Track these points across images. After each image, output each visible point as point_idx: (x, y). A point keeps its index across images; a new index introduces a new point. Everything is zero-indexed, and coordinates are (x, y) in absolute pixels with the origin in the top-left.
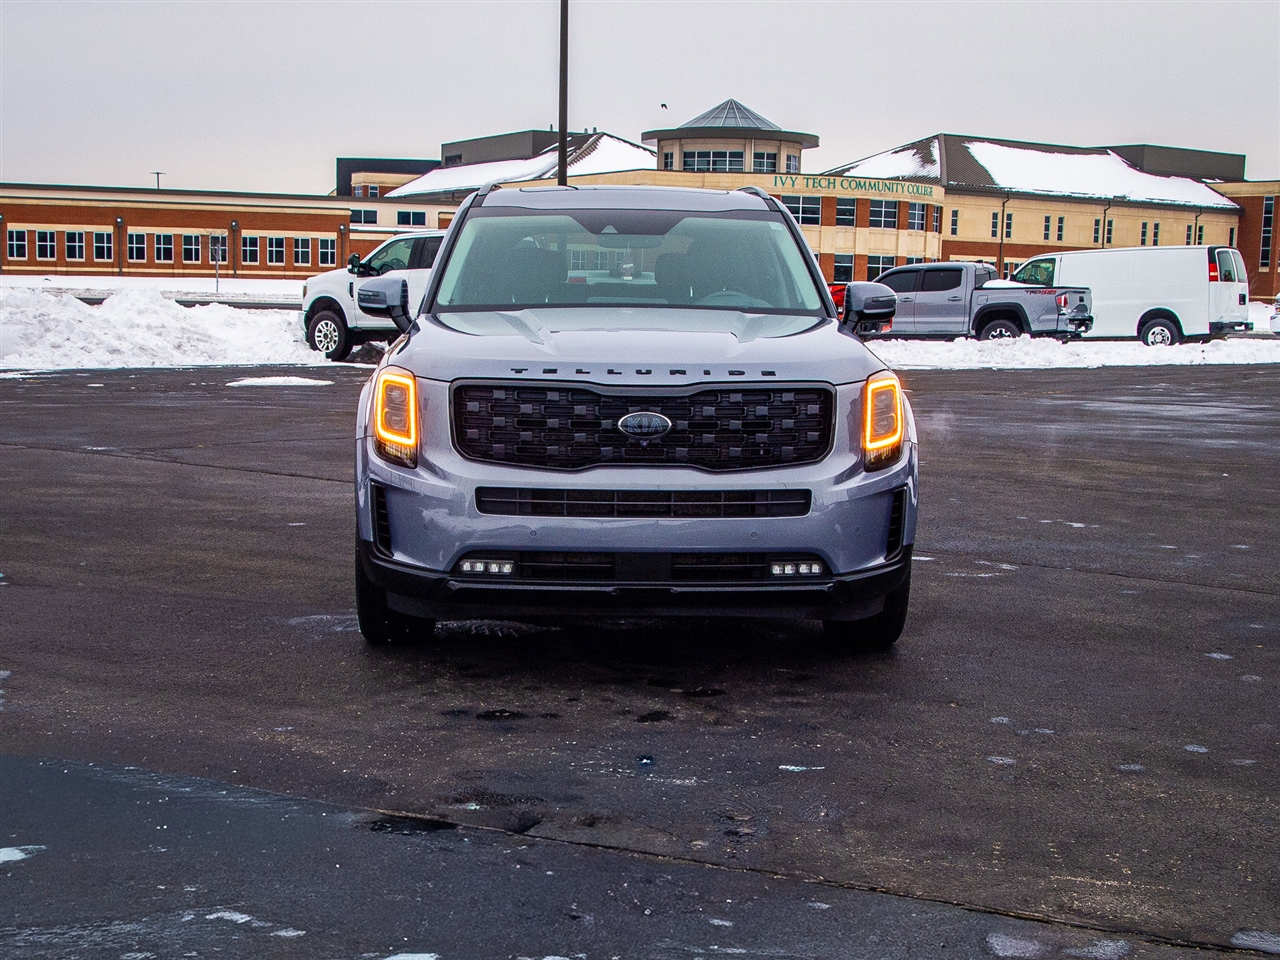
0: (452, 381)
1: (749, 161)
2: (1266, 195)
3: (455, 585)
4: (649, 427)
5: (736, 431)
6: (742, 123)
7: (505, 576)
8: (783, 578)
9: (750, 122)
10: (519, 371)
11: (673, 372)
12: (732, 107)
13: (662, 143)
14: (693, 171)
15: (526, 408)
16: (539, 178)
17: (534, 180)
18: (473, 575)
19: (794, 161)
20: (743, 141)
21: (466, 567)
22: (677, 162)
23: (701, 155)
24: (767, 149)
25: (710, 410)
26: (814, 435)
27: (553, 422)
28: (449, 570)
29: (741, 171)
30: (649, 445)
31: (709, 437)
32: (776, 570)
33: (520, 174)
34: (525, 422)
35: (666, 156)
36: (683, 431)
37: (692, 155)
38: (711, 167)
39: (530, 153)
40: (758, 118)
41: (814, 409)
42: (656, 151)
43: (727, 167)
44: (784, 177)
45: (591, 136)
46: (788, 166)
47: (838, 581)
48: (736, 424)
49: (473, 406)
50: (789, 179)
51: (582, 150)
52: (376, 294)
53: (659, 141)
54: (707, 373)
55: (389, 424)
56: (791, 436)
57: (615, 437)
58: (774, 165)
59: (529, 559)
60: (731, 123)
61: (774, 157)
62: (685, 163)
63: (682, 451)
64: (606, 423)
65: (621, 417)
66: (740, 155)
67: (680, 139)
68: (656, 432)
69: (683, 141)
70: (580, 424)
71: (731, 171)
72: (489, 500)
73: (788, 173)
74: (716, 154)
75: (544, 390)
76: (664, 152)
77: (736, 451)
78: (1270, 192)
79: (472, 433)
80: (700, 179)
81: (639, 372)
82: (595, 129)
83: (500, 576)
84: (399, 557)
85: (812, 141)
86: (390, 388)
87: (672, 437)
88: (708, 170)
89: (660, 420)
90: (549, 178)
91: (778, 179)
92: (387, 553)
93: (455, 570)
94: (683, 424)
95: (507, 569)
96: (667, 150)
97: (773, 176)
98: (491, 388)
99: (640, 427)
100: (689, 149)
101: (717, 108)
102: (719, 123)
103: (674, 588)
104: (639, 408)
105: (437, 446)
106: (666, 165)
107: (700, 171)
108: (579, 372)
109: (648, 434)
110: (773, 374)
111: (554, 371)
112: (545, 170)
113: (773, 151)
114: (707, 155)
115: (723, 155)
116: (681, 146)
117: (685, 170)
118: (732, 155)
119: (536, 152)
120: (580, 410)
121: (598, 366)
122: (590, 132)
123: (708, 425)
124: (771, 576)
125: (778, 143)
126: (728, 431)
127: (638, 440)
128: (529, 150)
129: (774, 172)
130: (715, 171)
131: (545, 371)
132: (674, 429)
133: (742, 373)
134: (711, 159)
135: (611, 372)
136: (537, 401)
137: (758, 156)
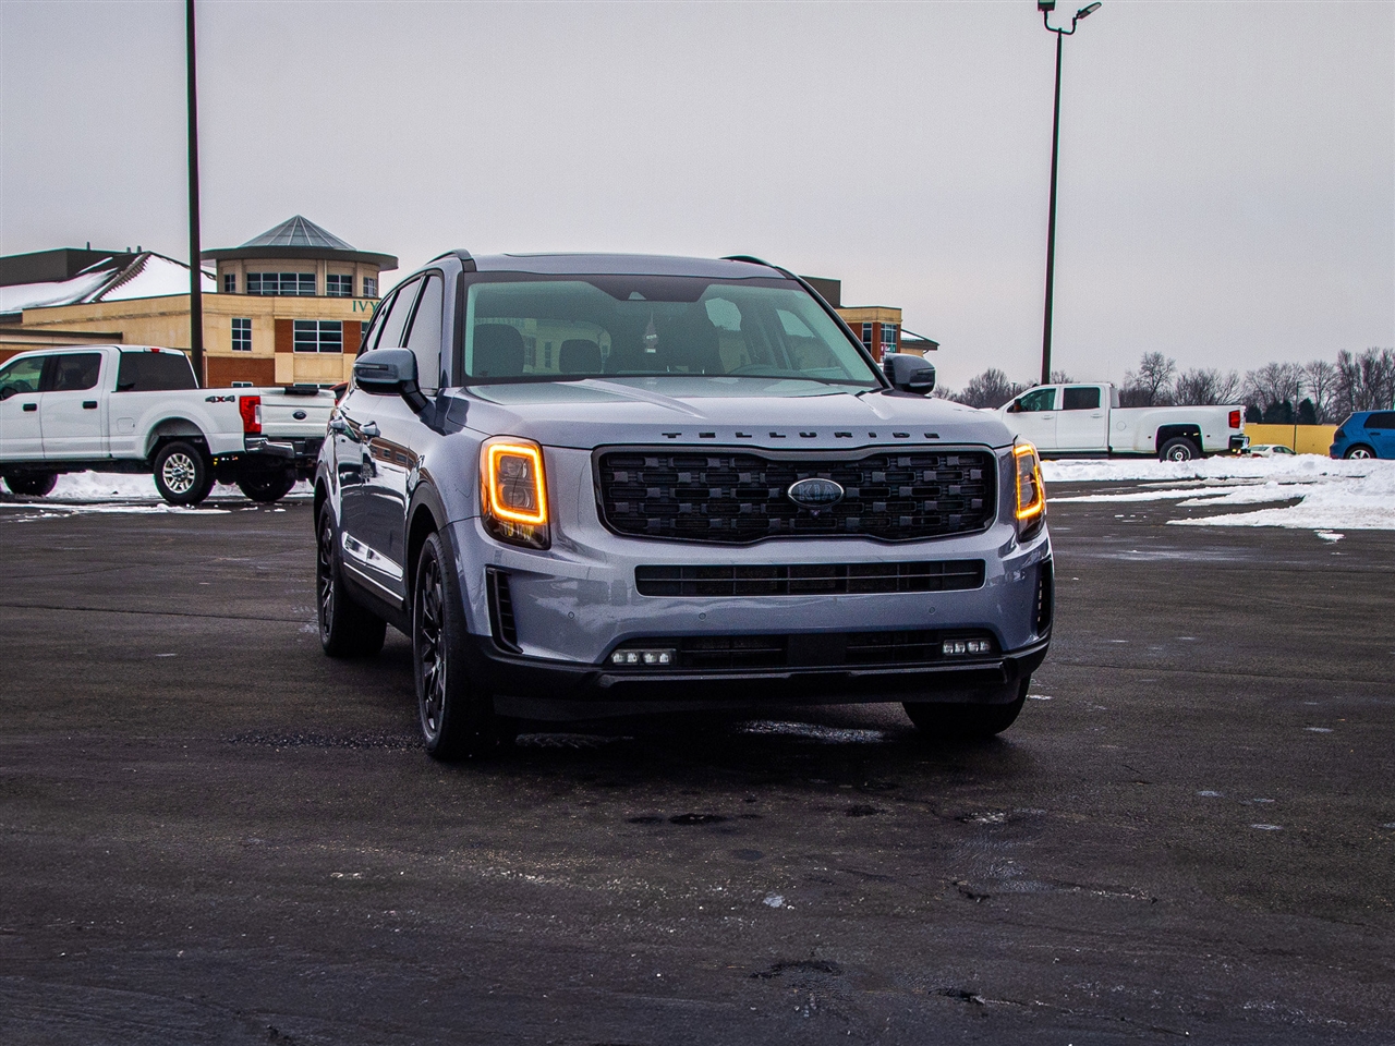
0: (594, 449)
1: (322, 284)
2: (864, 322)
3: (611, 679)
4: (822, 495)
5: (906, 498)
6: (311, 242)
7: (663, 666)
8: (955, 658)
9: (320, 240)
10: (672, 436)
11: (838, 435)
12: (299, 224)
13: (222, 264)
14: (258, 294)
15: (685, 477)
16: (79, 302)
17: (72, 304)
18: (625, 667)
19: (372, 282)
20: (314, 262)
21: (617, 658)
22: (240, 284)
23: (267, 277)
24: (342, 271)
25: (879, 476)
26: (977, 502)
27: (716, 492)
28: (601, 662)
29: (313, 295)
30: (820, 515)
31: (880, 505)
32: (946, 649)
33: (55, 297)
34: (684, 493)
35: (227, 278)
36: (854, 499)
37: (257, 277)
38: (279, 290)
39: (65, 275)
40: (330, 237)
41: (976, 474)
42: (215, 273)
43: (298, 290)
44: (363, 302)
45: (136, 255)
46: (366, 290)
47: (1008, 659)
48: (906, 490)
49: (621, 476)
50: (369, 304)
51: (127, 271)
52: (385, 368)
53: (218, 262)
54: (873, 435)
55: (506, 502)
56: (958, 503)
57: (785, 506)
58: (349, 289)
59: (689, 646)
60: (299, 242)
61: (349, 280)
62: (249, 287)
63: (854, 520)
64: (774, 491)
65: (789, 485)
66: (312, 278)
67: (243, 259)
68: (829, 501)
69: (246, 262)
70: (746, 493)
71: (301, 295)
72: (651, 580)
73: (366, 297)
74: (284, 277)
75: (704, 456)
76: (225, 273)
77: (906, 519)
78: (867, 319)
79: (621, 506)
80: (270, 304)
81: (803, 435)
82: (139, 248)
83: (657, 666)
84: (529, 650)
85: (390, 263)
86: (505, 460)
87: (841, 506)
88: (275, 294)
89: (831, 486)
90: (91, 303)
91: (357, 304)
92: (513, 647)
93: (607, 663)
94: (855, 491)
95: (664, 658)
96: (228, 272)
97: (351, 301)
98: (641, 456)
99: (813, 496)
100: (253, 270)
101: (283, 225)
102: (287, 242)
103: (853, 672)
104: (807, 475)
105: (579, 522)
106: (227, 288)
107: (265, 295)
108: (739, 435)
109: (820, 502)
110: (935, 436)
111: (712, 435)
112: (85, 294)
113: (347, 273)
114: (274, 277)
115: (293, 277)
116: (244, 267)
117: (249, 294)
118: (303, 277)
119: (72, 274)
120: (745, 477)
121: (759, 428)
122: (134, 251)
123: (878, 492)
124: (942, 655)
125: (353, 265)
126: (897, 498)
127: (808, 510)
128: (64, 270)
129: (350, 296)
130: (283, 294)
131: (702, 436)
132: (845, 498)
133: (907, 436)
134: (279, 282)
135: (773, 435)
136: (695, 469)
137: (332, 279)
